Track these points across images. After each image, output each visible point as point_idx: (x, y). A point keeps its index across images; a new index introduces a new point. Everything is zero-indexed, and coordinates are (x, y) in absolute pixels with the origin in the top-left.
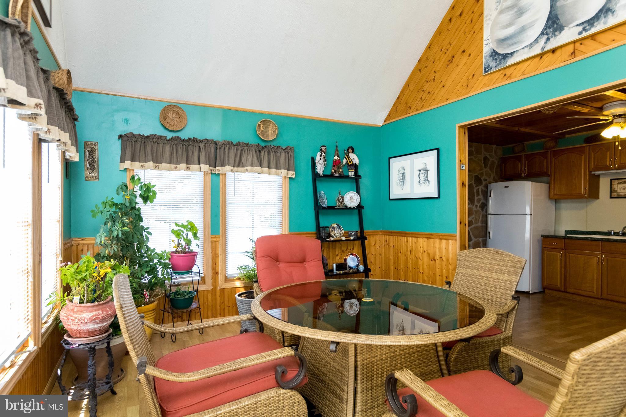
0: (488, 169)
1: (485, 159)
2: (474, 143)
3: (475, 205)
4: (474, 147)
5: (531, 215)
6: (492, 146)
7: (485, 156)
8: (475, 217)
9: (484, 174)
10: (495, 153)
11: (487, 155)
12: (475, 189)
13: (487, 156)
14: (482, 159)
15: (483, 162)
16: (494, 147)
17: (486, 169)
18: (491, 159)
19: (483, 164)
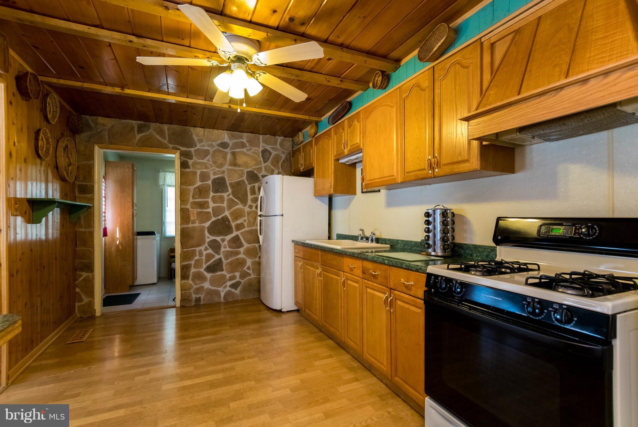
0: (268, 163)
1: (264, 152)
2: (245, 134)
3: (248, 205)
4: (245, 139)
5: (282, 215)
6: (277, 137)
7: (263, 148)
8: (249, 220)
9: (263, 169)
10: (281, 145)
11: (268, 147)
12: (249, 187)
13: (268, 149)
14: (260, 152)
15: (261, 156)
16: (280, 139)
17: (267, 164)
18: (274, 153)
19: (262, 159)
